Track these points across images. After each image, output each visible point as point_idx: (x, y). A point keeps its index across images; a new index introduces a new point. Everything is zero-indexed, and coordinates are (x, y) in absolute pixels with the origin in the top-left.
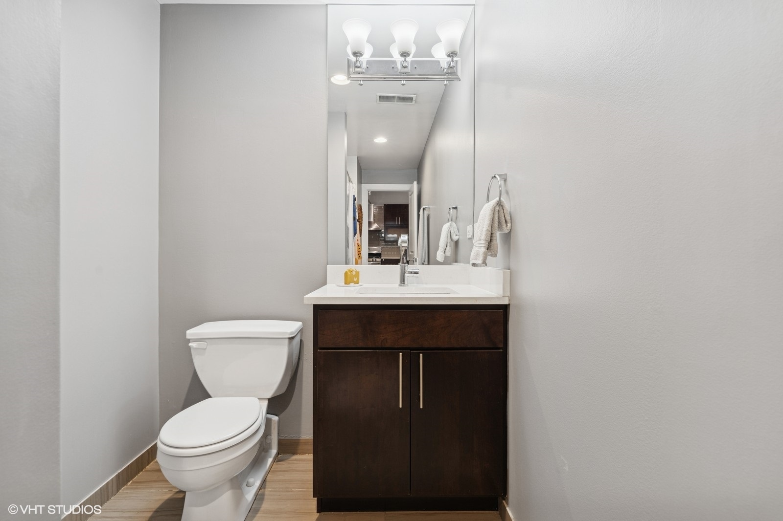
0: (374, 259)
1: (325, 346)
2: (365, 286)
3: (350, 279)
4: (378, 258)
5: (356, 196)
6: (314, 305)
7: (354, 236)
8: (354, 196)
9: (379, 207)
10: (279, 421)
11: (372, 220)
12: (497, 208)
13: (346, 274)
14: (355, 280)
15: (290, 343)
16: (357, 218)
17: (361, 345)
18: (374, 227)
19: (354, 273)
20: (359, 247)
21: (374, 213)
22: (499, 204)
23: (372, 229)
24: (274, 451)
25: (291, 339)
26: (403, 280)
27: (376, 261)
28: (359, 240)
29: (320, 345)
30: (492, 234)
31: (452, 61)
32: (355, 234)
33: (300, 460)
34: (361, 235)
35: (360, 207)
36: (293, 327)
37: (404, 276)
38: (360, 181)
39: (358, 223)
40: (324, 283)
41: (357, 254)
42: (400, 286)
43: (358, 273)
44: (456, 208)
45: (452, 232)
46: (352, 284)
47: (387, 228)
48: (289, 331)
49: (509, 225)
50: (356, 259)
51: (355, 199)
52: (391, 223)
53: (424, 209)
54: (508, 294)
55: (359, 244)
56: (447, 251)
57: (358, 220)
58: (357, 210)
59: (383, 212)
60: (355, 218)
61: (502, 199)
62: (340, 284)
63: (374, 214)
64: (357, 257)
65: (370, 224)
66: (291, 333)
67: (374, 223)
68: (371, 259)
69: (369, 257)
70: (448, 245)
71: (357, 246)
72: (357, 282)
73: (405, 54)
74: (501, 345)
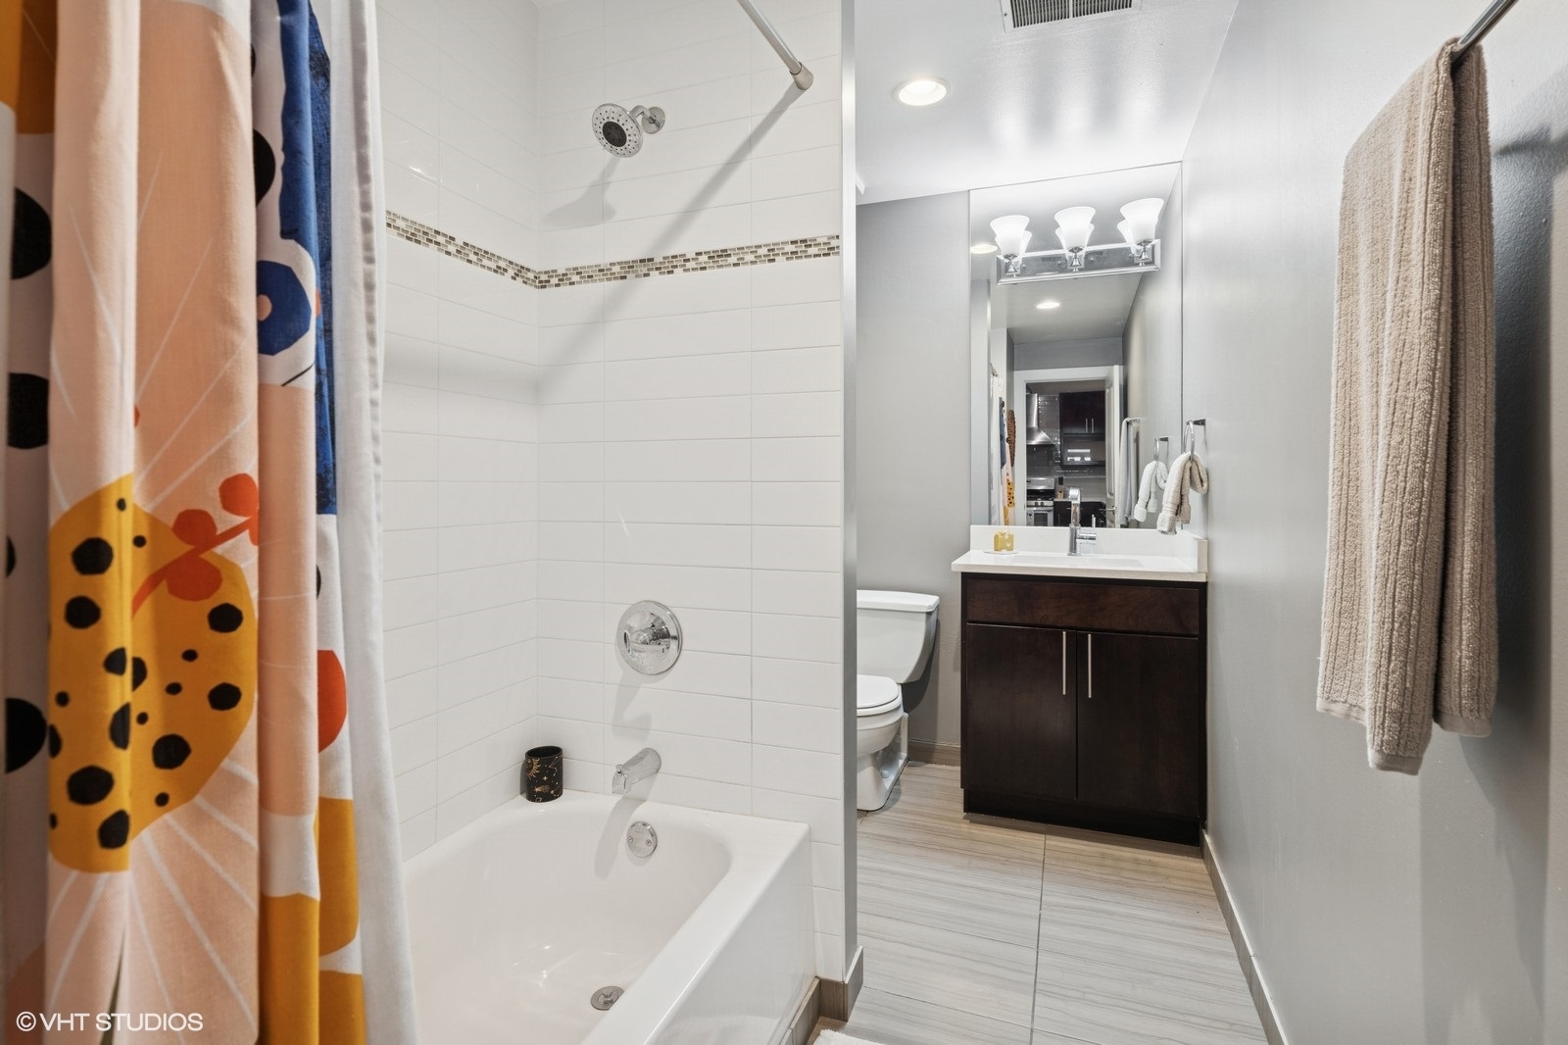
0: (1039, 502)
1: (975, 619)
2: (1021, 553)
3: (1001, 544)
4: (1047, 499)
5: (1005, 399)
6: (962, 573)
7: (1002, 468)
8: (1001, 399)
9: (1051, 400)
10: (909, 719)
11: (1034, 424)
12: (1189, 465)
13: (996, 537)
14: (1008, 545)
15: (928, 619)
16: (1006, 436)
17: (1017, 620)
18: (1040, 438)
19: (1007, 537)
20: (1010, 486)
21: (1038, 410)
22: (1191, 459)
23: (1034, 443)
24: (904, 754)
25: (929, 614)
26: (1073, 548)
27: (1042, 506)
28: (1010, 474)
29: (970, 617)
30: (1181, 496)
31: (1145, 251)
32: (1003, 464)
33: (935, 769)
34: (1012, 464)
35: (1011, 415)
36: (929, 601)
37: (1075, 542)
38: (1011, 367)
39: (1007, 445)
40: (968, 549)
41: (1006, 499)
42: (1070, 555)
43: (1011, 537)
44: (1166, 439)
45: (1159, 476)
46: (1004, 551)
47: (1068, 441)
48: (927, 604)
49: (1205, 485)
50: (1005, 508)
51: (1002, 405)
52: (1076, 430)
53: (1128, 423)
54: (1205, 569)
55: (1011, 481)
56: (1149, 505)
57: (1008, 439)
58: (1005, 423)
59: (1058, 408)
60: (1002, 437)
61: (1195, 453)
62: (989, 550)
63: (1038, 414)
64: (1006, 503)
65: (1030, 433)
66: (930, 607)
67: (1039, 431)
68: (1033, 503)
69: (1028, 499)
70: (1153, 495)
71: (1006, 484)
72: (1010, 549)
73: (1076, 250)
74: (1197, 632)
